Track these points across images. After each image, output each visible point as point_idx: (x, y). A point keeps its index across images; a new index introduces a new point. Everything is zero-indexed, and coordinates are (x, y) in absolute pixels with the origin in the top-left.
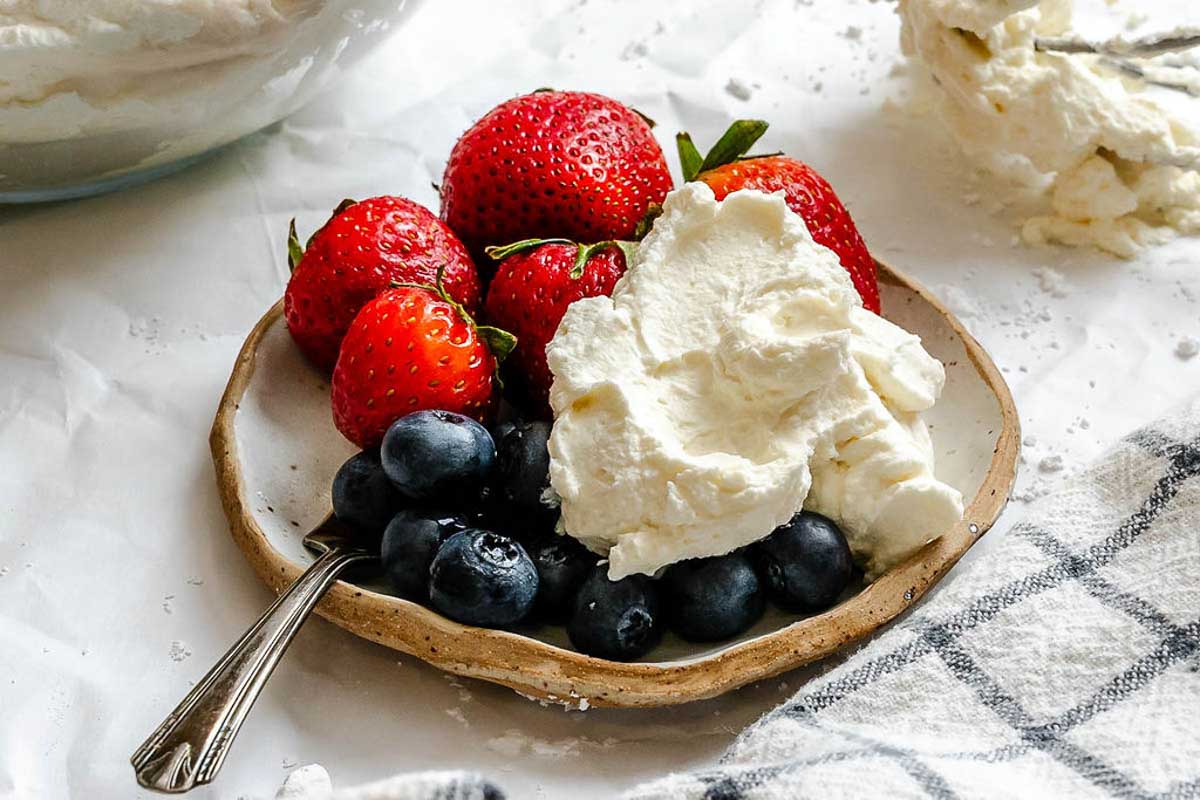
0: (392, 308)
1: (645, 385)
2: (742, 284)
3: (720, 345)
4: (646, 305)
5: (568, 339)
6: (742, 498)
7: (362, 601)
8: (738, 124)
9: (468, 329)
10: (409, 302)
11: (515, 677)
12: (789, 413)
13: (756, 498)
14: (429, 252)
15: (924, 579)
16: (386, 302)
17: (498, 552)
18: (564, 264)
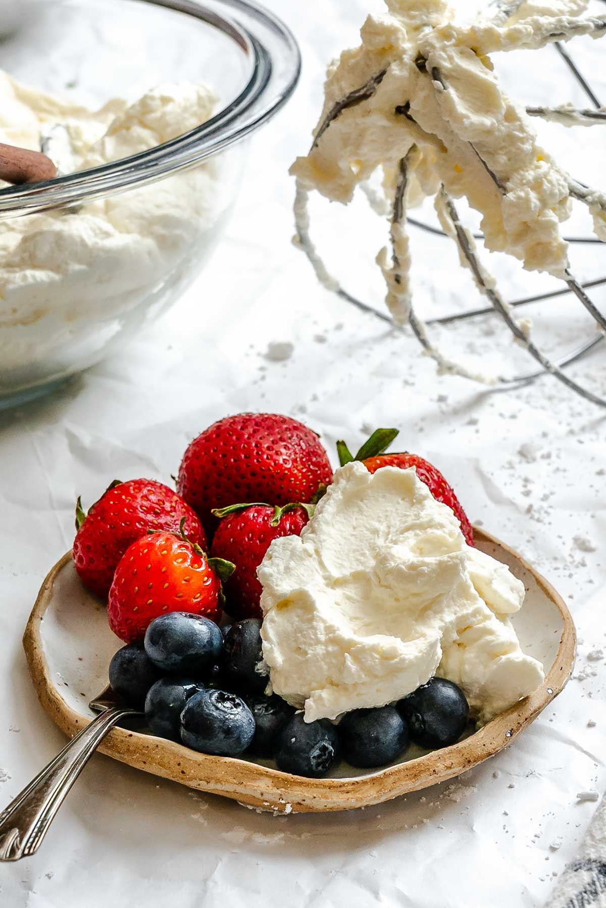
0: (150, 545)
1: (325, 592)
2: (389, 527)
3: (375, 567)
4: (324, 541)
5: (272, 561)
6: (397, 663)
7: (133, 740)
8: (379, 430)
9: (202, 559)
10: (161, 542)
11: (240, 789)
12: (425, 609)
13: (407, 662)
14: (173, 514)
15: (519, 723)
16: (147, 541)
17: (228, 704)
18: (266, 518)
